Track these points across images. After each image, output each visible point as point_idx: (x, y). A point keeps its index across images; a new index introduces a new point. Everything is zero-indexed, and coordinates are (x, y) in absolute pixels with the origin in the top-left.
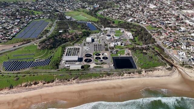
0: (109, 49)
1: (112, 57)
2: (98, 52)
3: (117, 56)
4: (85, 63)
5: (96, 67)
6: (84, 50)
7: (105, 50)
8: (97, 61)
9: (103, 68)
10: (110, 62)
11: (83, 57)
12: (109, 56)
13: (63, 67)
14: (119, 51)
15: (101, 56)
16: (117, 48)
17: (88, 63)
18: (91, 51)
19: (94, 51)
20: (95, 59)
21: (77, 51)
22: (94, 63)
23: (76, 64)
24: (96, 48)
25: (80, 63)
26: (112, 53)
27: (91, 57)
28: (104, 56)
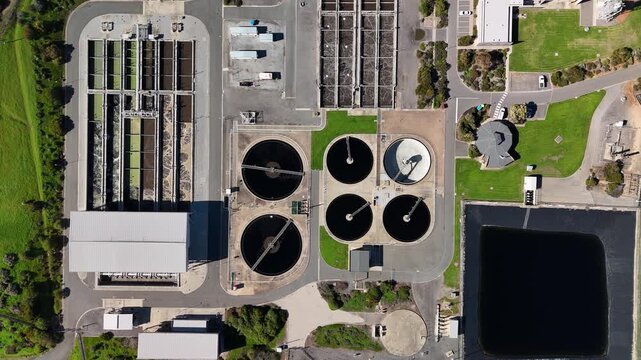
1: (462, 204)
2: (354, 119)
3: (509, 204)
4: (244, 272)
5: (329, 342)
6: (233, 89)
7: (416, 98)
8: (340, 260)
9: (378, 354)
10: (436, 282)
11: (233, 190)
12: (441, 191)
13: (87, 316)
14: (540, 117)
15: (378, 183)
16: (532, 59)
17: (272, 286)
18: (291, 103)
19: (322, 106)
20: (322, 228)
21: (173, 94)
22: (315, 284)
23: (184, 289)
24: (337, 46)
25: (208, 277)
26: (476, 152)
27: (294, 203)
28: (398, 190)
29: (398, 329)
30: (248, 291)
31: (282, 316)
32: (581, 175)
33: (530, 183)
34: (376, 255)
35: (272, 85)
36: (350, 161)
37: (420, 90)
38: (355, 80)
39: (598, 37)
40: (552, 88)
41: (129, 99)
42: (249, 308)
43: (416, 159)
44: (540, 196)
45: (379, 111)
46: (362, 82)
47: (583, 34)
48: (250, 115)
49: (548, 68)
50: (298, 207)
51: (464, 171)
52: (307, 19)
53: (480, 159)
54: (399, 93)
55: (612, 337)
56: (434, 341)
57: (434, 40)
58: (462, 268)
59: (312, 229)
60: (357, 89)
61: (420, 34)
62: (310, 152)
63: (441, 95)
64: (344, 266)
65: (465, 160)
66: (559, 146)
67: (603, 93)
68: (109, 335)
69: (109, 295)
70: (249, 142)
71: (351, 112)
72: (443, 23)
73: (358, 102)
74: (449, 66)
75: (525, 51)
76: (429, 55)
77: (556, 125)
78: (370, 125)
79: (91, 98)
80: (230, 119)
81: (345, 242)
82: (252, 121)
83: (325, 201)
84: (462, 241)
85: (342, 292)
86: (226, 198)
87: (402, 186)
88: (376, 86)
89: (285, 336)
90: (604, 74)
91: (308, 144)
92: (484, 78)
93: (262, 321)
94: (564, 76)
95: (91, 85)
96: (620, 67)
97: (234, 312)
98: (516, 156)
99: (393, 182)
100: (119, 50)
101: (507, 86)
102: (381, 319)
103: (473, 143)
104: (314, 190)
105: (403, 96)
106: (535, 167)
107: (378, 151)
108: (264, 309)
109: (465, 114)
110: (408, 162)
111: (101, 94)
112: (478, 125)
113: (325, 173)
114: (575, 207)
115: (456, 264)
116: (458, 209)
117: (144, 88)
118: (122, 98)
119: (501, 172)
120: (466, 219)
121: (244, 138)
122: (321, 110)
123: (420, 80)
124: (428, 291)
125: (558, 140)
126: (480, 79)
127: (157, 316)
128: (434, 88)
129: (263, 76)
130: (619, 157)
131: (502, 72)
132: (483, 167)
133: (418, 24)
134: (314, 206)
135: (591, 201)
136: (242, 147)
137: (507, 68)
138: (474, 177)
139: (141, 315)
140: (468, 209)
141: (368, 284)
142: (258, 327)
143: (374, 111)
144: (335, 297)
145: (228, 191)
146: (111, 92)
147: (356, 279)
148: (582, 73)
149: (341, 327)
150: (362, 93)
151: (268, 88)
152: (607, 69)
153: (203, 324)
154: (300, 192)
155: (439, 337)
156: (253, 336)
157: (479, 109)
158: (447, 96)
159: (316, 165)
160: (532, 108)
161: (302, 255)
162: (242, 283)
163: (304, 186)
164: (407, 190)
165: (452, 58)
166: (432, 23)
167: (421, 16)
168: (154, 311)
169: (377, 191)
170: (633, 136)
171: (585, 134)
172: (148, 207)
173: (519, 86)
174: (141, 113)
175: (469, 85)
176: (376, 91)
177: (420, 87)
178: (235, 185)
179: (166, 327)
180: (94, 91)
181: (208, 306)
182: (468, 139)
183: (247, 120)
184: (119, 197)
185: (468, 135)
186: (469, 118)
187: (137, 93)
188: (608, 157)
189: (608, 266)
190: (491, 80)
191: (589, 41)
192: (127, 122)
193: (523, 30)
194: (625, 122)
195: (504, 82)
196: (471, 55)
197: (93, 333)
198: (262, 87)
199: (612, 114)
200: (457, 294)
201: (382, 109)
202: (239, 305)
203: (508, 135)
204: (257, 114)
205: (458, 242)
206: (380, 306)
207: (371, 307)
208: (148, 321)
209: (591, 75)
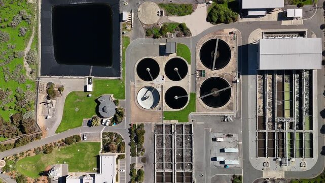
0: (126, 139)
1: (122, 77)
2: (175, 118)
3: (99, 78)
4: (229, 40)
5: (186, 7)
6: (236, 133)
7: (145, 129)
8: (180, 48)
9: (161, 2)
10: (133, 39)
11: (236, 82)
12: (132, 83)
13: (311, 15)
14: (86, 120)
15: (162, 86)
16: (90, 148)
17: (215, 34)
18: (207, 126)
19: (191, 125)
20: (190, 64)
21: (268, 130)
22: (193, 35)
23: (260, 31)
24: (184, 154)
25: (248, 37)
26: (116, 102)
27: (204, 76)
28: (152, 84)
29: (151, 15)
30: (227, 31)
31: (209, 19)
32: (66, 93)
33: (90, 88)
34: (163, 51)
35: (217, 135)
36: (176, 98)
37: (143, 133)
38: (175, 137)
39: (60, 159)
40: (80, 134)
41: (291, 127)
42: (226, 22)
43: (144, 99)
44: (85, 82)
45: (162, 122)
46: (171, 137)
47: (67, 160)
48: (227, 120)
49: (82, 144)
50: (202, 73)
51: (121, 93)
52: (200, 168)
53: (114, 99)
54: (153, 131)
55: (50, 16)
56: (134, 10)
57: (137, 157)
58: (121, 46)
59: (195, 63)
60: (174, 133)
61: (144, 160)
62: (197, 101)
63: (133, 130)
64: (179, 45)
65: (120, 99)
66: (77, 106)
67: (57, 132)
68: (299, 6)
69: (300, 26)
70: (228, 106)
71: (176, 122)
72: (132, 166)
73: (173, 126)
74: (129, 144)
75: (93, 152)
76: (139, 150)
77: (78, 116)
78: (167, 116)
79: (311, 128)
80: (238, 118)
81: (178, 57)
82: (226, 117)
83: (188, 77)
84: (121, 59)
85: (180, 32)
86: (239, 77)
87: (151, 85)
88: (164, 135)
89: (208, 9)
90: (56, 141)
91: (197, 106)
92: (112, 139)
93: (220, 16)
94: (75, 140)
95: (311, 135)
96: (49, 145)
97: (234, 20)
98: (97, 101)
99: (156, 88)
100: (297, 153)
101: (101, 135)
102: (160, 19)
103: (117, 107)
104: (194, 83)
105: (151, 129)
106: (88, 96)
107: (162, 102)
108: (219, 22)
109: (121, 121)
110: (148, 97)
111: (306, 130)
112: (115, 116)
113: (189, 91)
114: (69, 77)
115: (124, 48)
116: (124, 75)
117: (283, 133)
118: (295, 128)
119: (104, 93)
120: (120, 70)
121: (230, 108)
122: (191, 123)
123: (143, 138)
124: (137, 34)
125: (77, 109)
126: (114, 138)
127: (274, 16)
128: (136, 134)
129: (221, 140)
130: (49, 101)
131: (104, 142)
132: (112, 95)
133: (145, 165)
134: (194, 74)
135: (61, 80)
136: (231, 103)
137: (102, 144)
138: (117, 90)
139: (283, 16)
140: (119, 75)
141: (166, 36)
142: (222, 13)
143: (165, 122)
144: (183, 30)
145: (238, 81)
146: (301, 131)
147: (172, 39)
148: (67, 142)
149: (180, 15)
150: (171, 131)
151: (218, 134)
152: (55, 144)
153: (250, 13)
154: (201, 81)
155: (131, 12)
156: (224, 8)
157: (115, 124)
158: (130, 130)
159: (193, 95)
160: (90, 124)
161: (199, 50)
162: (230, 35)
163: (199, 84)
164: (148, 83)
165: (128, 148)
166: (138, 166)
167: (143, 169)
168: (276, 19)
169: (163, 83)
170: (42, 112)
171: (65, 112)
172: (280, 72)
173: (96, 135)
174: (285, 120)
175: (120, 135)
176: (164, 132)
177: (143, 134)
178: (235, 84)
179: (269, 11)
180: (310, 131)
181: (247, 23)
182: (120, 109)
183: (229, 117)
184: (296, 77)
185: (120, 111)
186: (119, 119)
187: (287, 131)
188: (54, 101)
189: (53, 49)
190: (109, 138)
191: (63, 157)
192: (292, 116)
193: (94, 162)
194: (46, 118)
195: (103, 137)
196: (119, 150)
197: (308, 7)
198: (221, 134)
199: (52, 122)
200: (123, 33)
201: (161, 123)
202: (231, 23)
203: (101, 111)
204: (224, 120)
205: (123, 59)
206: (161, 26)
207: (165, 25)
208: (279, 14)
209: (63, 141)
